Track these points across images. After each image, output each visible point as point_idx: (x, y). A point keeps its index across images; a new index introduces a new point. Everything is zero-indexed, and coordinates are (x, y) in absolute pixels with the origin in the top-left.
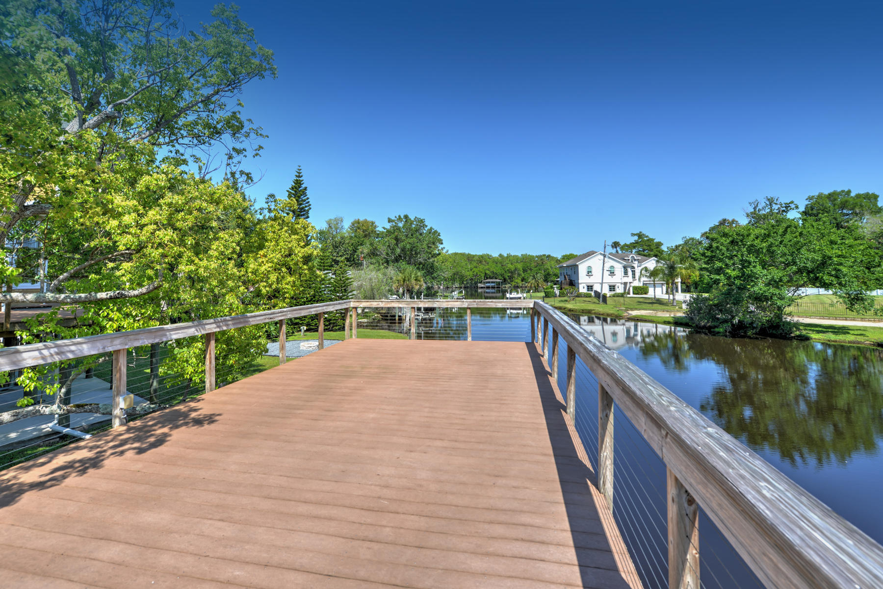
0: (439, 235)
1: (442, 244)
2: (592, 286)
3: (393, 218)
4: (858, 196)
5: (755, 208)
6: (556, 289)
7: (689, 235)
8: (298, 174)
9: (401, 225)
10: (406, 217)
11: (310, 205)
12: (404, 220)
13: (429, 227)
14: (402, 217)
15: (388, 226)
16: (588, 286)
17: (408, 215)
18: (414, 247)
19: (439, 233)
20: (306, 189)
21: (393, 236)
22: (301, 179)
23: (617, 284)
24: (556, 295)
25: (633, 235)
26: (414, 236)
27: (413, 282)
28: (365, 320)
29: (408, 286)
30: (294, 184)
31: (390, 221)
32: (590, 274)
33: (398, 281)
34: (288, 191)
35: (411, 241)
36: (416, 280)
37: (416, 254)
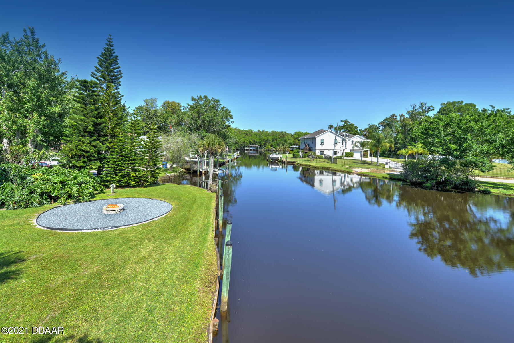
0: (230, 112)
1: (232, 118)
2: (323, 152)
3: (196, 97)
4: (466, 104)
5: (413, 108)
6: (300, 152)
7: (372, 123)
8: (108, 43)
9: (201, 103)
10: (206, 97)
11: (121, 74)
12: (204, 100)
13: (222, 106)
14: (203, 97)
15: (192, 103)
16: (321, 152)
17: (207, 95)
18: (212, 120)
19: (230, 111)
20: (117, 57)
21: (196, 110)
22: (112, 48)
23: (338, 151)
24: (300, 156)
25: (342, 121)
26: (212, 111)
27: (217, 146)
28: (173, 174)
29: (212, 149)
30: (104, 52)
31: (193, 99)
32: (322, 144)
33: (203, 144)
34: (98, 58)
35: (209, 115)
36: (219, 144)
37: (213, 125)
